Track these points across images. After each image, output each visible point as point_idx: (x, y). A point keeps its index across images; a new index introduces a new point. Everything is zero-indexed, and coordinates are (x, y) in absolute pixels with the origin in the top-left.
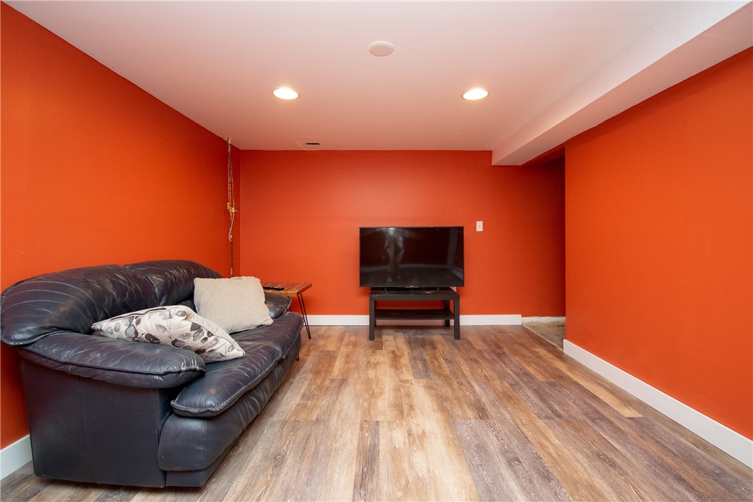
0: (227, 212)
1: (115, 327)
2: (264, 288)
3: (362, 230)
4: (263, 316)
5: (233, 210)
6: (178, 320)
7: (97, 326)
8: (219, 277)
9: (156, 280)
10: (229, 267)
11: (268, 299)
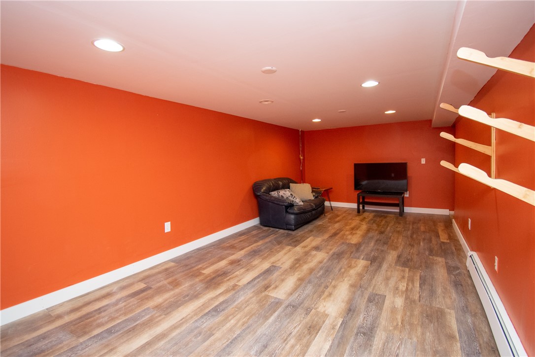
0: (300, 159)
1: (274, 194)
2: (312, 188)
3: (356, 165)
4: (310, 196)
5: (302, 158)
6: (288, 192)
7: (270, 193)
8: (297, 183)
9: (281, 183)
10: (302, 180)
11: (313, 192)
